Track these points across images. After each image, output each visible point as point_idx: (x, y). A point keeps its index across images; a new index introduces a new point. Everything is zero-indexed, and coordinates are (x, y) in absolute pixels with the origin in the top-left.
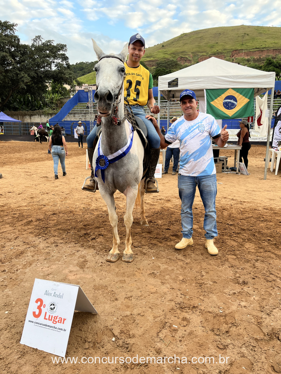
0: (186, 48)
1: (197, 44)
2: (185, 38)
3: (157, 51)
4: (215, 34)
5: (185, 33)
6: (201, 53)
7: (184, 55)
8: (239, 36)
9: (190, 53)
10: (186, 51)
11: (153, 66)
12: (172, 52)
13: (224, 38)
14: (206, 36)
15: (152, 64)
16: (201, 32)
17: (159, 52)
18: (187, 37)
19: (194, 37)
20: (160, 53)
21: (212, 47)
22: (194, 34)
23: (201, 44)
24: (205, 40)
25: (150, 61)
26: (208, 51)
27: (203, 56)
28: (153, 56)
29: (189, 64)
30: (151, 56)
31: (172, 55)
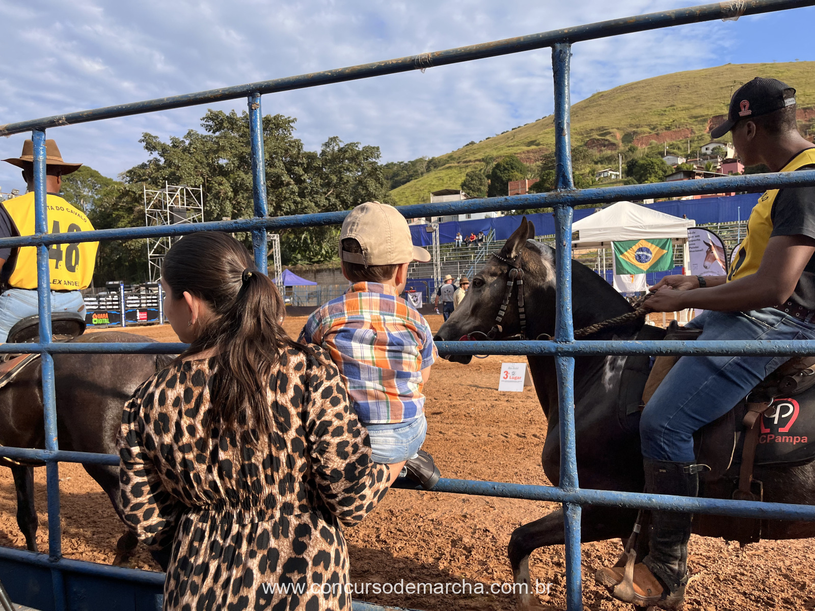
0: (604, 122)
1: (628, 111)
2: (603, 102)
3: (542, 132)
4: (669, 87)
5: (600, 91)
6: (638, 128)
7: (601, 135)
8: (722, 88)
9: (615, 130)
10: (603, 127)
11: (536, 161)
12: (574, 131)
13: (690, 94)
14: (645, 95)
15: (533, 158)
16: (635, 88)
17: (546, 133)
18: (605, 99)
19: (622, 98)
20: (548, 136)
21: (662, 115)
22: (621, 92)
23: (636, 111)
24: (646, 102)
25: (528, 152)
26: (654, 123)
27: (644, 133)
28: (535, 141)
29: (614, 152)
30: (531, 143)
31: (576, 136)
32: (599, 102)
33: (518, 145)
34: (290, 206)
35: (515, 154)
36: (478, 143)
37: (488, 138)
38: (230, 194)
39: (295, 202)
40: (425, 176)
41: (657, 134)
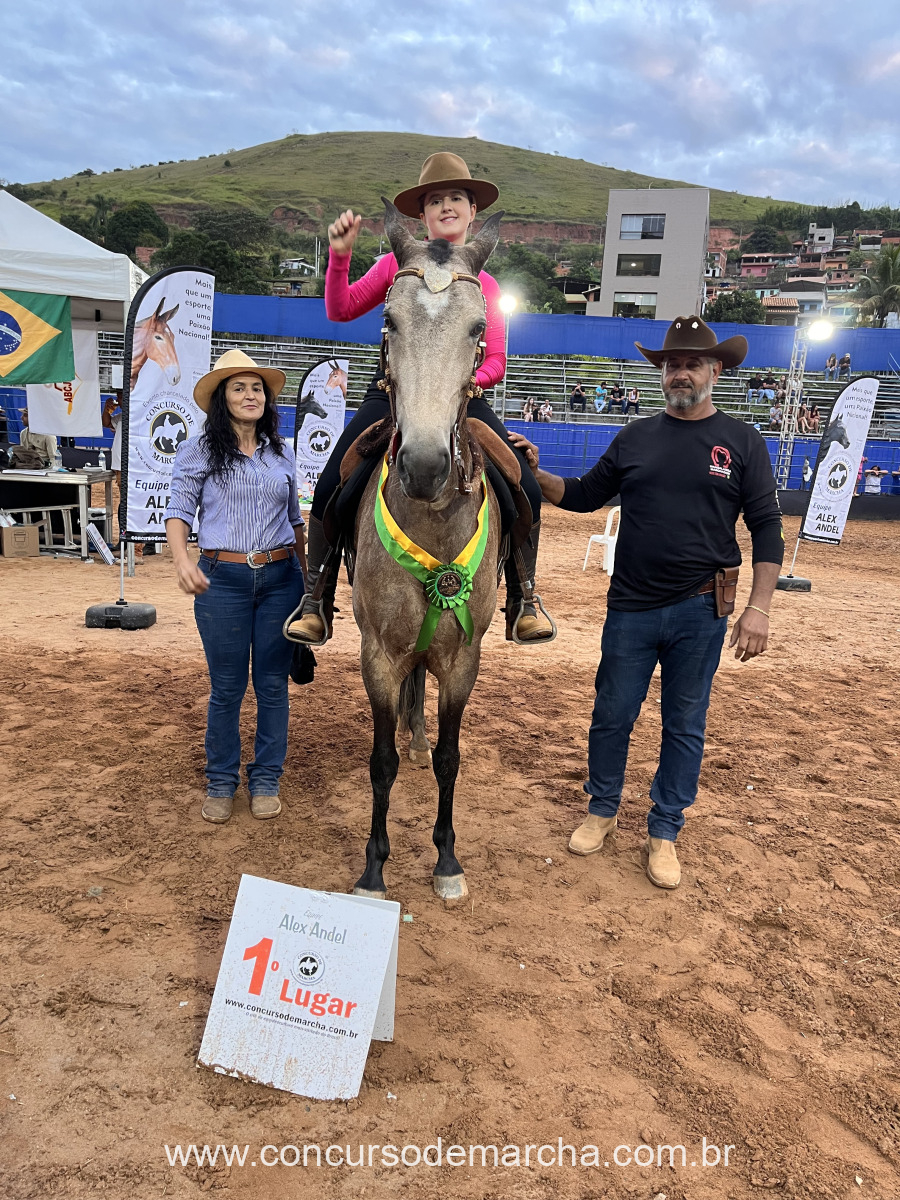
0: (300, 183)
1: (335, 175)
2: (301, 151)
3: (204, 178)
7: (298, 203)
9: (316, 200)
10: (298, 192)
11: (190, 223)
12: (256, 188)
14: (363, 156)
15: (188, 218)
16: (349, 141)
18: (306, 148)
20: (214, 186)
21: (383, 192)
23: (348, 177)
24: (362, 167)
26: (370, 203)
28: (193, 190)
29: (312, 234)
30: (187, 192)
31: (258, 197)
32: (297, 151)
33: (164, 192)
35: (158, 205)
36: (99, 174)
37: (118, 170)
41: (376, 221)
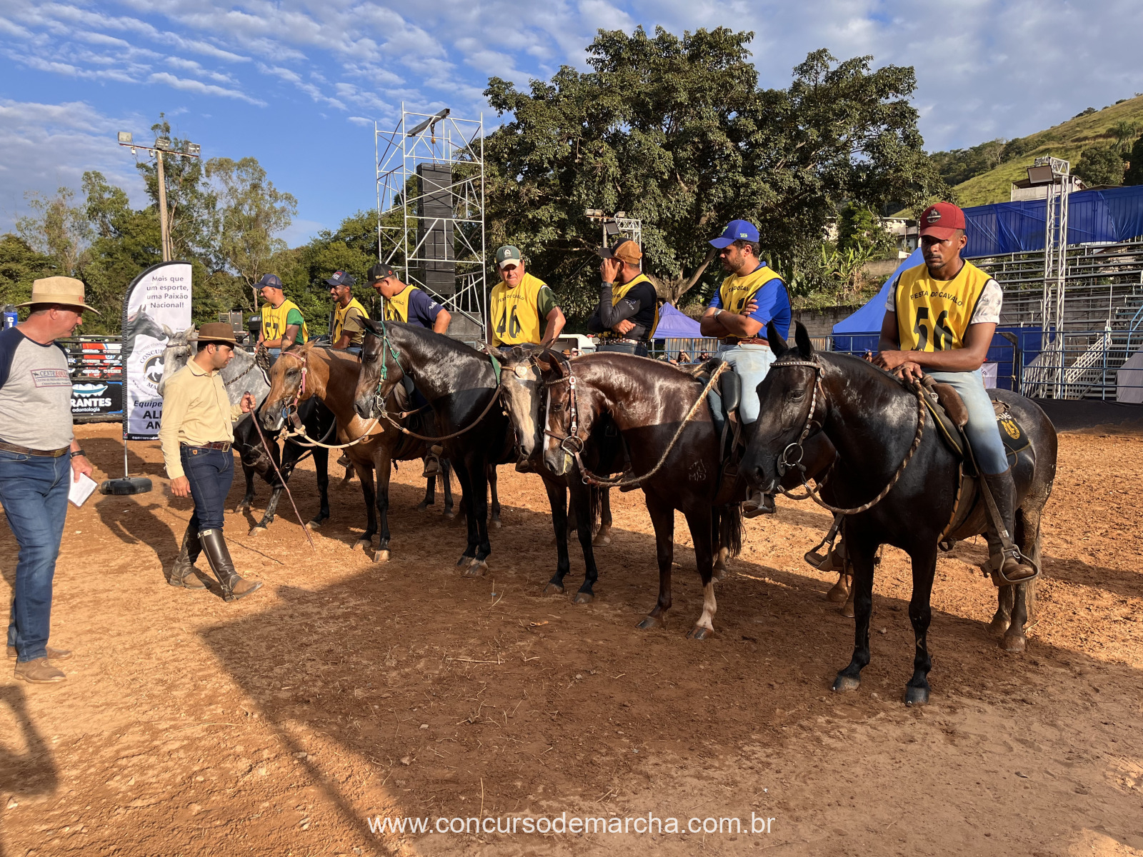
34: (724, 192)
37: (1121, 102)
38: (614, 170)
39: (735, 185)
40: (999, 168)
